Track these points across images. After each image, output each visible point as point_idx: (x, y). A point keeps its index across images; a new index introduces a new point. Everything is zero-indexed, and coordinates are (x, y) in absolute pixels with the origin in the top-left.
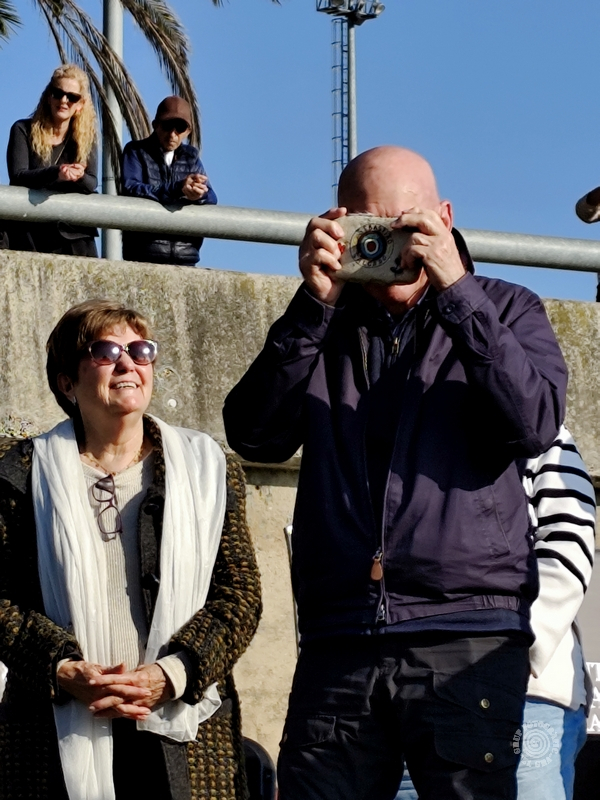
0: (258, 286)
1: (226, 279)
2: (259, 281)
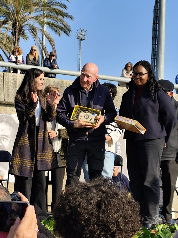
0: (65, 82)
1: (60, 80)
2: (65, 81)
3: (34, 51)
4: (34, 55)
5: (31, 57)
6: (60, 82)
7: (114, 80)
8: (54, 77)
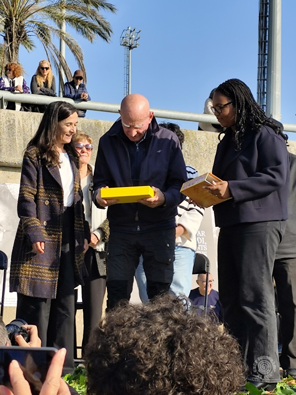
0: (102, 124)
1: (93, 121)
2: (102, 122)
3: (45, 69)
4: (46, 77)
5: (41, 81)
6: (93, 125)
7: (191, 119)
8: (83, 117)
